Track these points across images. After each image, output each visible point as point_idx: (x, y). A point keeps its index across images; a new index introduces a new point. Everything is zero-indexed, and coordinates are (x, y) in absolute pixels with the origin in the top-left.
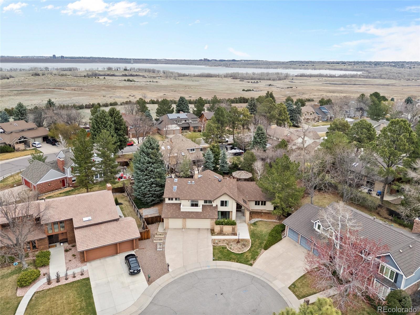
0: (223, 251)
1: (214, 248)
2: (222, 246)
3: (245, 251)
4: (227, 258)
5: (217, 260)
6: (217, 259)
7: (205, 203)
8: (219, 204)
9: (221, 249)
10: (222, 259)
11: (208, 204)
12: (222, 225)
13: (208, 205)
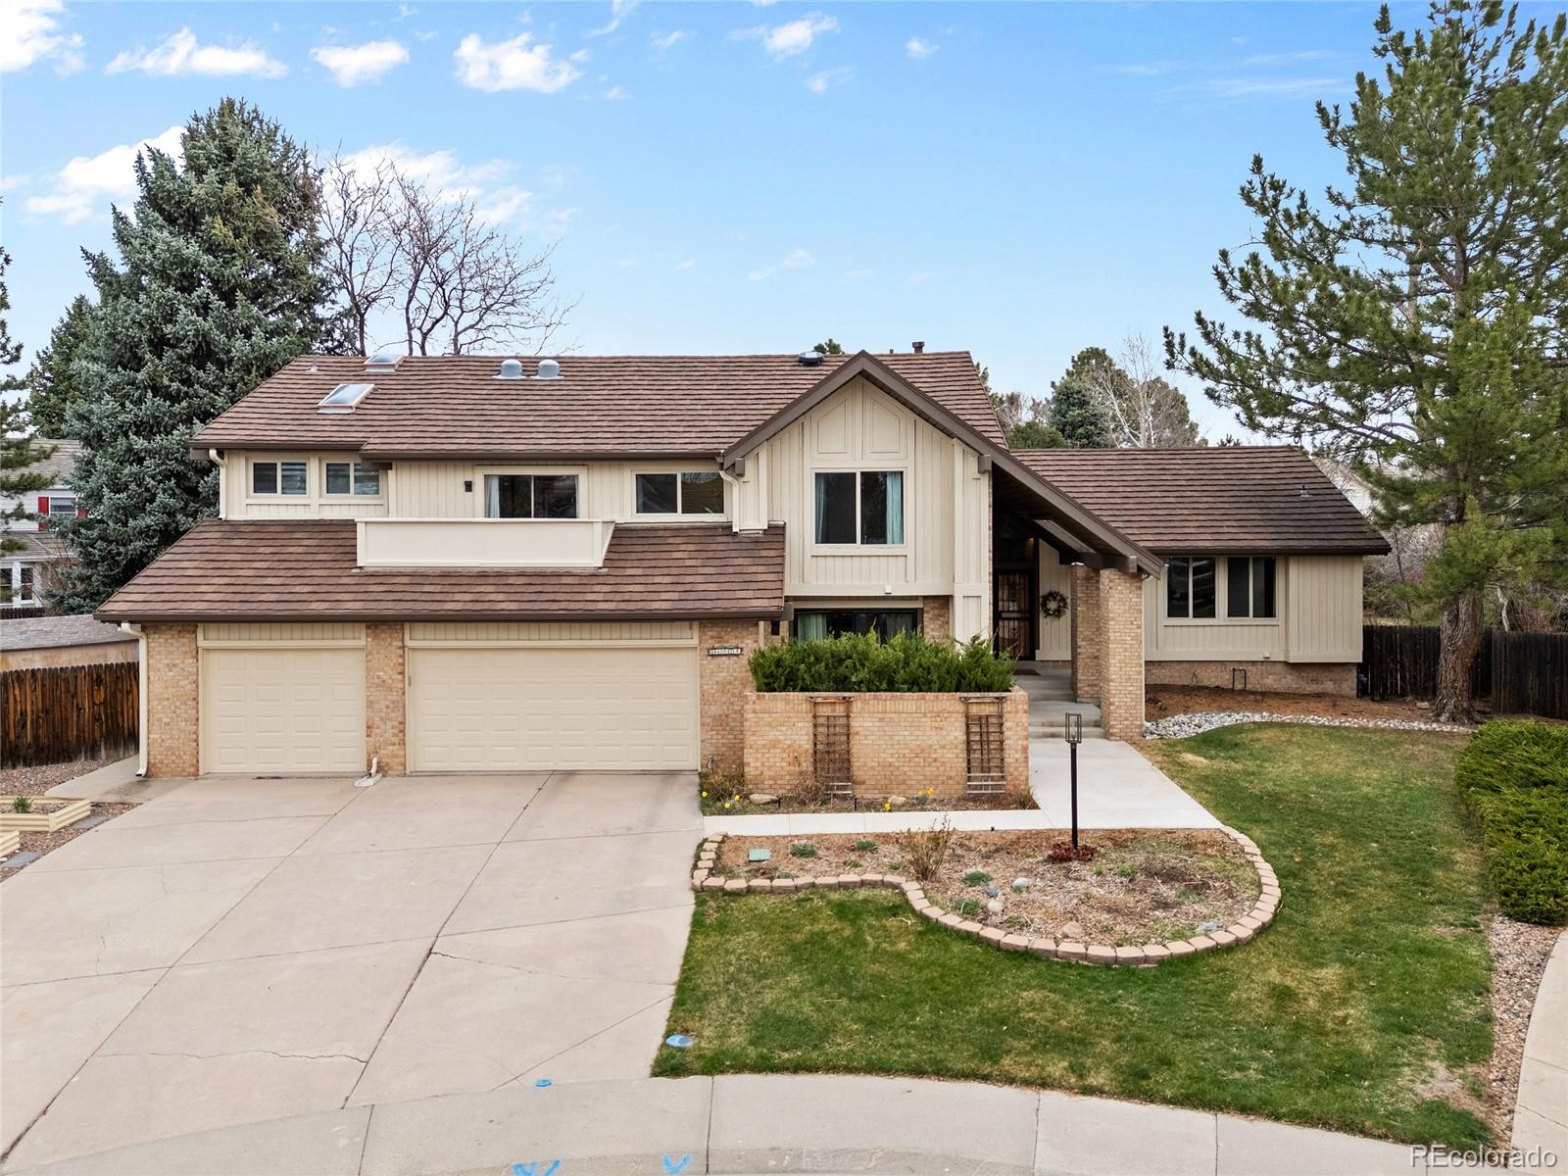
0: (857, 942)
1: (713, 917)
2: (835, 896)
3: (1223, 938)
4: (933, 1033)
5: (740, 1067)
6: (737, 1039)
7: (644, 507)
8: (802, 516)
9: (827, 923)
10: (839, 1046)
11: (678, 518)
12: (842, 684)
13: (678, 531)
